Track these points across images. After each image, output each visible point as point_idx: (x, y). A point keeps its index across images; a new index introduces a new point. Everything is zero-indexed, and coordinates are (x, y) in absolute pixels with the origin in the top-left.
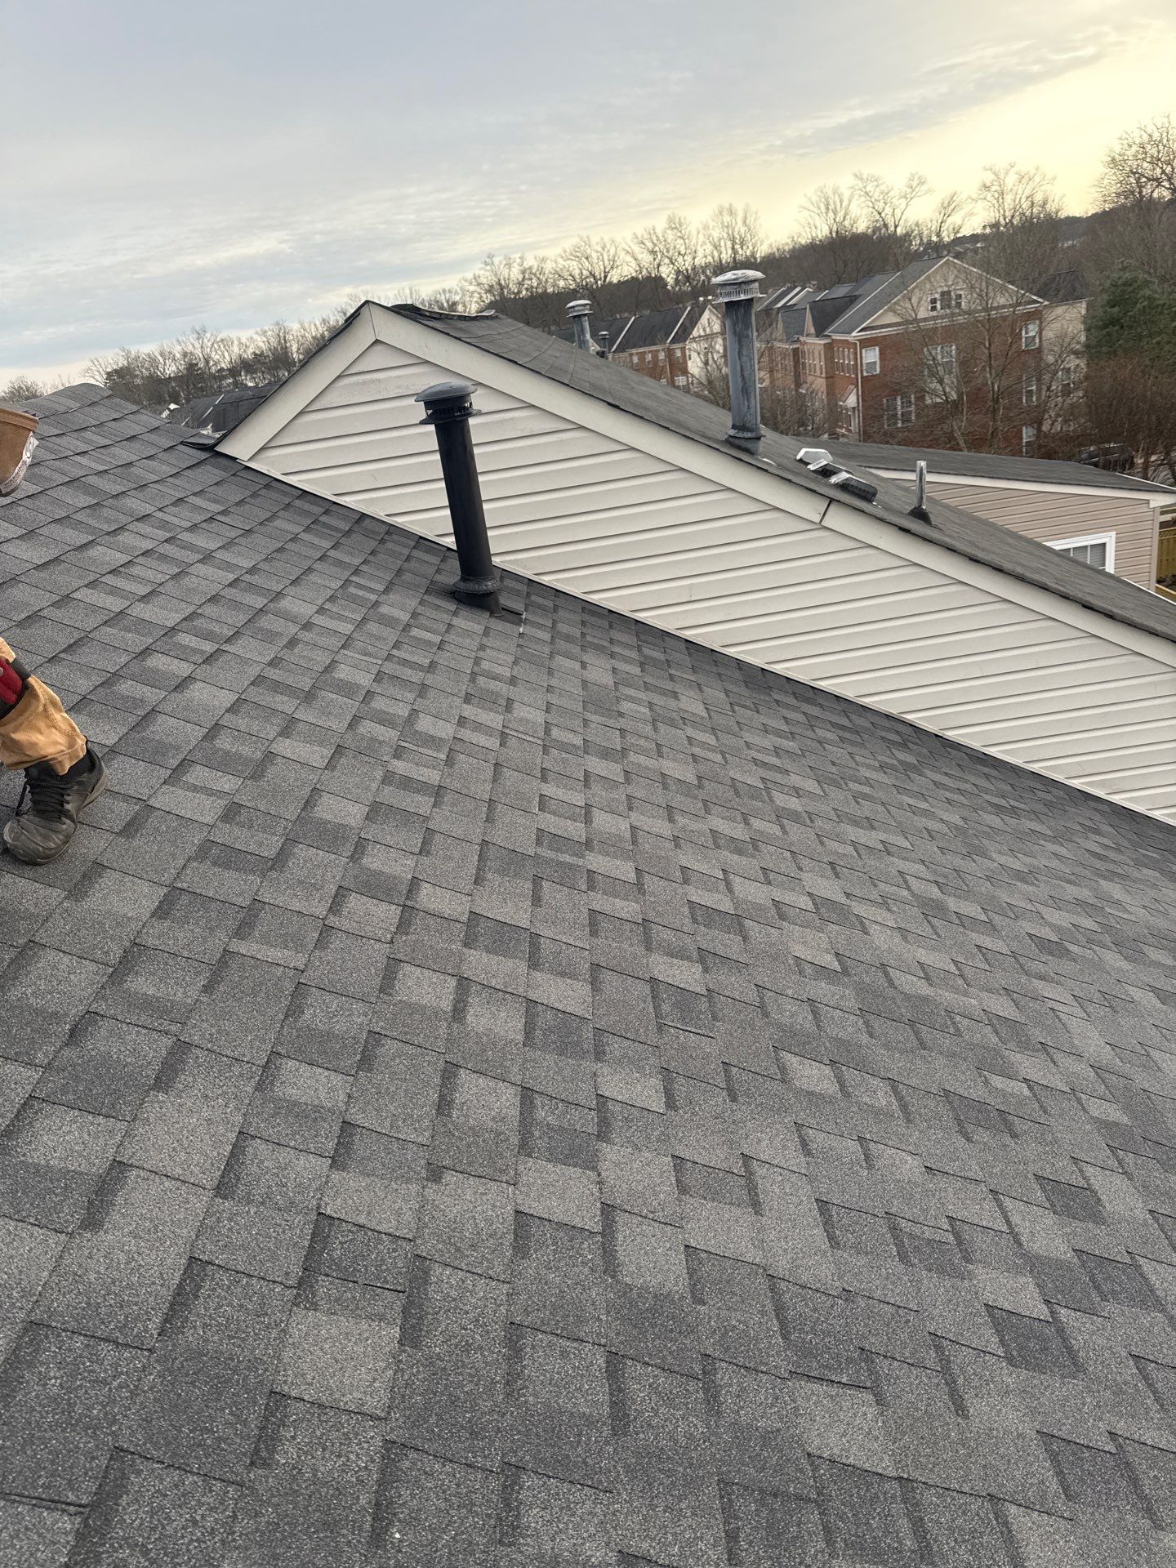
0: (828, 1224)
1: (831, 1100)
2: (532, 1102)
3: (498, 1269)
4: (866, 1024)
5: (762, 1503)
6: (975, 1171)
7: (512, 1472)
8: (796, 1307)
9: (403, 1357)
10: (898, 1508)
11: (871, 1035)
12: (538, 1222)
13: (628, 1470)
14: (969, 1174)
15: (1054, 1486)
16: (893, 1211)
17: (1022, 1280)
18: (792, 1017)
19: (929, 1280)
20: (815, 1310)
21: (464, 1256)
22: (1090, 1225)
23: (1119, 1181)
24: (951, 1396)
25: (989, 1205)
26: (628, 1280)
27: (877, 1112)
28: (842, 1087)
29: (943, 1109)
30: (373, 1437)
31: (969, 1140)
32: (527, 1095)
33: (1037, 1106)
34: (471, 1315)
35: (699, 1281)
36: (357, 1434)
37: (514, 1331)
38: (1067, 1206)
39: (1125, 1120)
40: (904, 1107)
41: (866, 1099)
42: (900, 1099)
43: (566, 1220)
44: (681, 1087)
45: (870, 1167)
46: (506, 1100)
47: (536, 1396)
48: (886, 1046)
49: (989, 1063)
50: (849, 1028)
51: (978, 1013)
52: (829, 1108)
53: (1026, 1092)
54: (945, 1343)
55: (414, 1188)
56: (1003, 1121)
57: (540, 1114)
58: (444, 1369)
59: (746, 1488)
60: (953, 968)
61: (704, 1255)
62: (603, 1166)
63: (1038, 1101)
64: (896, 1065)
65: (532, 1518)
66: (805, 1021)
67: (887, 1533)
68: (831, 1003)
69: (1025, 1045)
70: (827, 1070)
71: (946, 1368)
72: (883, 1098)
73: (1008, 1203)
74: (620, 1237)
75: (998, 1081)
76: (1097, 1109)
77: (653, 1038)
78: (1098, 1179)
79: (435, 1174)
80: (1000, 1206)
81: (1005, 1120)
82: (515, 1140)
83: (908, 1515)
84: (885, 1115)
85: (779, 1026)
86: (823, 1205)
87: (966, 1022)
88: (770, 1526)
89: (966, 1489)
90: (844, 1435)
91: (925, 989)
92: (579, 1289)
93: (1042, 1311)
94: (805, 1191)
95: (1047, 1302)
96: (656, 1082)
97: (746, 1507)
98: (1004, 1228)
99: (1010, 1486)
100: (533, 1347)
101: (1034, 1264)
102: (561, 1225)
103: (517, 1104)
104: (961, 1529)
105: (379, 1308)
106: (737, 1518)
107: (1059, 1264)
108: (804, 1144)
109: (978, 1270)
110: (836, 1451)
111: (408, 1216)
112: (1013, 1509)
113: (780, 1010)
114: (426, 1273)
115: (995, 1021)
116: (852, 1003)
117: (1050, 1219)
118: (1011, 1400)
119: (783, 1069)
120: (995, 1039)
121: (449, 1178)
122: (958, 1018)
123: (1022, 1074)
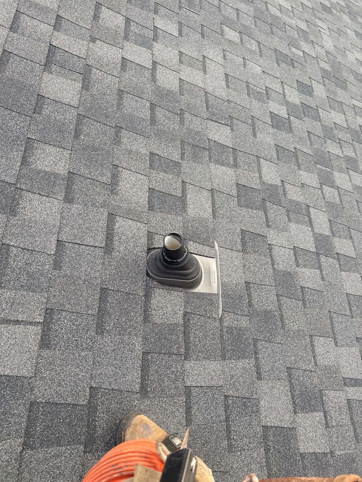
0: (227, 81)
1: (237, 44)
2: (129, 23)
3: (115, 73)
4: (255, 21)
5: (193, 148)
6: (278, 75)
7: (118, 129)
8: (212, 101)
9: (83, 93)
10: (231, 155)
11: (256, 26)
12: (130, 62)
13: (154, 133)
14: (276, 76)
15: (275, 156)
16: (249, 81)
17: (283, 107)
18: (229, 14)
19: (255, 102)
20: (218, 103)
21: (103, 67)
22: (308, 97)
23: (321, 86)
24: (253, 132)
25: (279, 85)
26: (159, 85)
27: (251, 51)
28: (242, 41)
29: (273, 54)
30: (75, 113)
31: (279, 65)
32: (128, 20)
33: (304, 60)
34: (106, 85)
35: (182, 89)
36: (68, 111)
37: (120, 93)
38: (303, 91)
39: (330, 70)
40: (260, 51)
41: (249, 46)
42: (260, 48)
43: (140, 63)
44: (185, 30)
45: (245, 67)
46: (120, 21)
47: (126, 110)
48: (260, 31)
49: (293, 43)
50: (248, 22)
51: (294, 26)
52: (235, 46)
53: (302, 55)
54: (255, 119)
55: (85, 43)
56: (292, 62)
57: (132, 28)
58: (97, 98)
59: (189, 144)
60: (290, 9)
61: (185, 82)
62: (154, 49)
63: (305, 58)
64: (262, 38)
65: (125, 140)
66: (233, 16)
67: (226, 159)
68: (244, 12)
69: (306, 40)
70: (238, 34)
71: (253, 125)
72: (254, 47)
73: (285, 86)
74: (158, 72)
75: (294, 50)
76: (322, 64)
77: (177, 10)
78: (315, 85)
79: (93, 40)
80: (283, 87)
81: (292, 63)
82: (123, 34)
83: (233, 157)
84: (254, 52)
85: (224, 16)
86: (226, 76)
87: (289, 28)
88: (194, 153)
89: (251, 153)
90: (220, 136)
91: (278, 14)
92: (143, 84)
93: (286, 116)
94: (222, 70)
95: (288, 114)
96: (176, 26)
97: (188, 148)
98: (282, 93)
99: (263, 155)
100: (127, 98)
101: (287, 104)
102: (138, 64)
103: (124, 23)
104: (246, 162)
105: (74, 77)
106: (185, 150)
107: (295, 105)
108: (224, 56)
109: (271, 102)
110: (216, 139)
111: (83, 51)
112: (262, 160)
113: (225, 10)
114: (90, 70)
115: (299, 30)
116: (252, 13)
117: (296, 93)
118: (270, 136)
119: (222, 31)
120: (297, 36)
121: (98, 42)
122: (287, 26)
123: (302, 49)
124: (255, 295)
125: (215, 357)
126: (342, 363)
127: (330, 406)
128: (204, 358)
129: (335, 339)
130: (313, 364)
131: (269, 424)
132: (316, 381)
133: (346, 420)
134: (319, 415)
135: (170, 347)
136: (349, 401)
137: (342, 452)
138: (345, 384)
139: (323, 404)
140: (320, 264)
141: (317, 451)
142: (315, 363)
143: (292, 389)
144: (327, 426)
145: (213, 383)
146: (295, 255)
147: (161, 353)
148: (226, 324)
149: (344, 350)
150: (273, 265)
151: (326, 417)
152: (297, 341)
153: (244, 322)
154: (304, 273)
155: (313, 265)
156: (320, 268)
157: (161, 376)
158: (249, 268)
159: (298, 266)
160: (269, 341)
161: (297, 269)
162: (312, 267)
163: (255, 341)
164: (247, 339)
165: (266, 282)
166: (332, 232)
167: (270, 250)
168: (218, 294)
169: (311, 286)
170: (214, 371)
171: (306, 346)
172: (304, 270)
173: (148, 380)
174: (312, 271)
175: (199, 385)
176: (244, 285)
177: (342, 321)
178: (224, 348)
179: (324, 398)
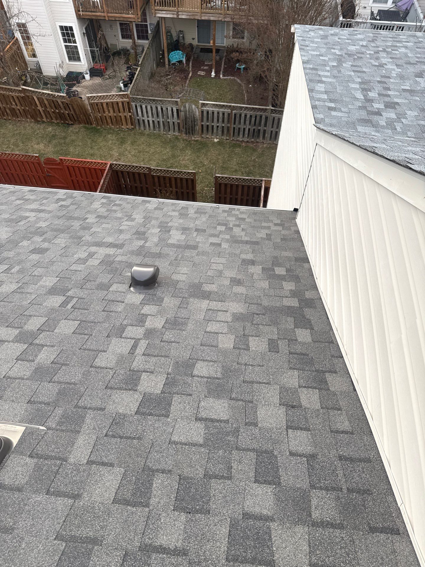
124: (41, 399)
125: (75, 439)
126: (119, 351)
127: (141, 367)
128: (72, 447)
129: (101, 351)
130: (110, 370)
131: (136, 410)
132: (122, 372)
133: (154, 359)
134: (144, 376)
135: (52, 472)
136: (144, 355)
137: (171, 367)
138: (133, 354)
139: (139, 371)
140: (40, 345)
141: (163, 383)
142: (111, 369)
143: (120, 389)
144: (152, 372)
145: (92, 443)
146: (23, 360)
147: (53, 480)
148: (54, 426)
149: (111, 348)
150: (23, 379)
151: (147, 372)
152: (90, 377)
153: (59, 411)
154: (41, 358)
155: (39, 350)
156: (43, 346)
157: (71, 482)
158: (16, 398)
159: (34, 361)
160: (81, 397)
161: (35, 362)
162: (40, 351)
163: (76, 406)
164: (72, 412)
165: (35, 387)
166: (19, 328)
167: (9, 377)
168: (26, 427)
169: (54, 357)
170: (84, 441)
171: (96, 371)
172: (39, 357)
173: (69, 493)
174: (42, 352)
175: (89, 454)
176: (29, 405)
177: (91, 343)
178: (71, 431)
179: (135, 369)
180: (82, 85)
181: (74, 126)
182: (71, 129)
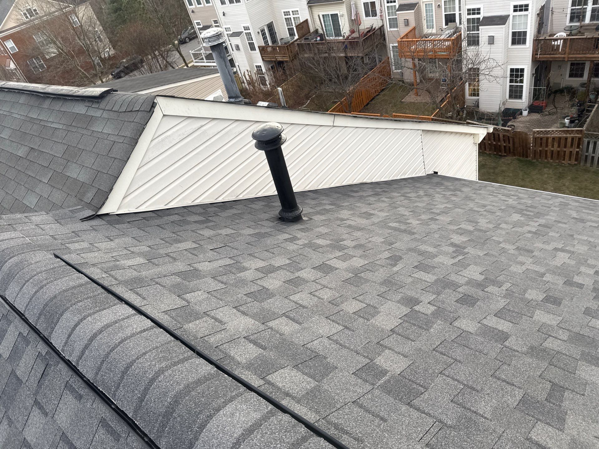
180: (518, 120)
181: (507, 158)
182: (503, 160)
